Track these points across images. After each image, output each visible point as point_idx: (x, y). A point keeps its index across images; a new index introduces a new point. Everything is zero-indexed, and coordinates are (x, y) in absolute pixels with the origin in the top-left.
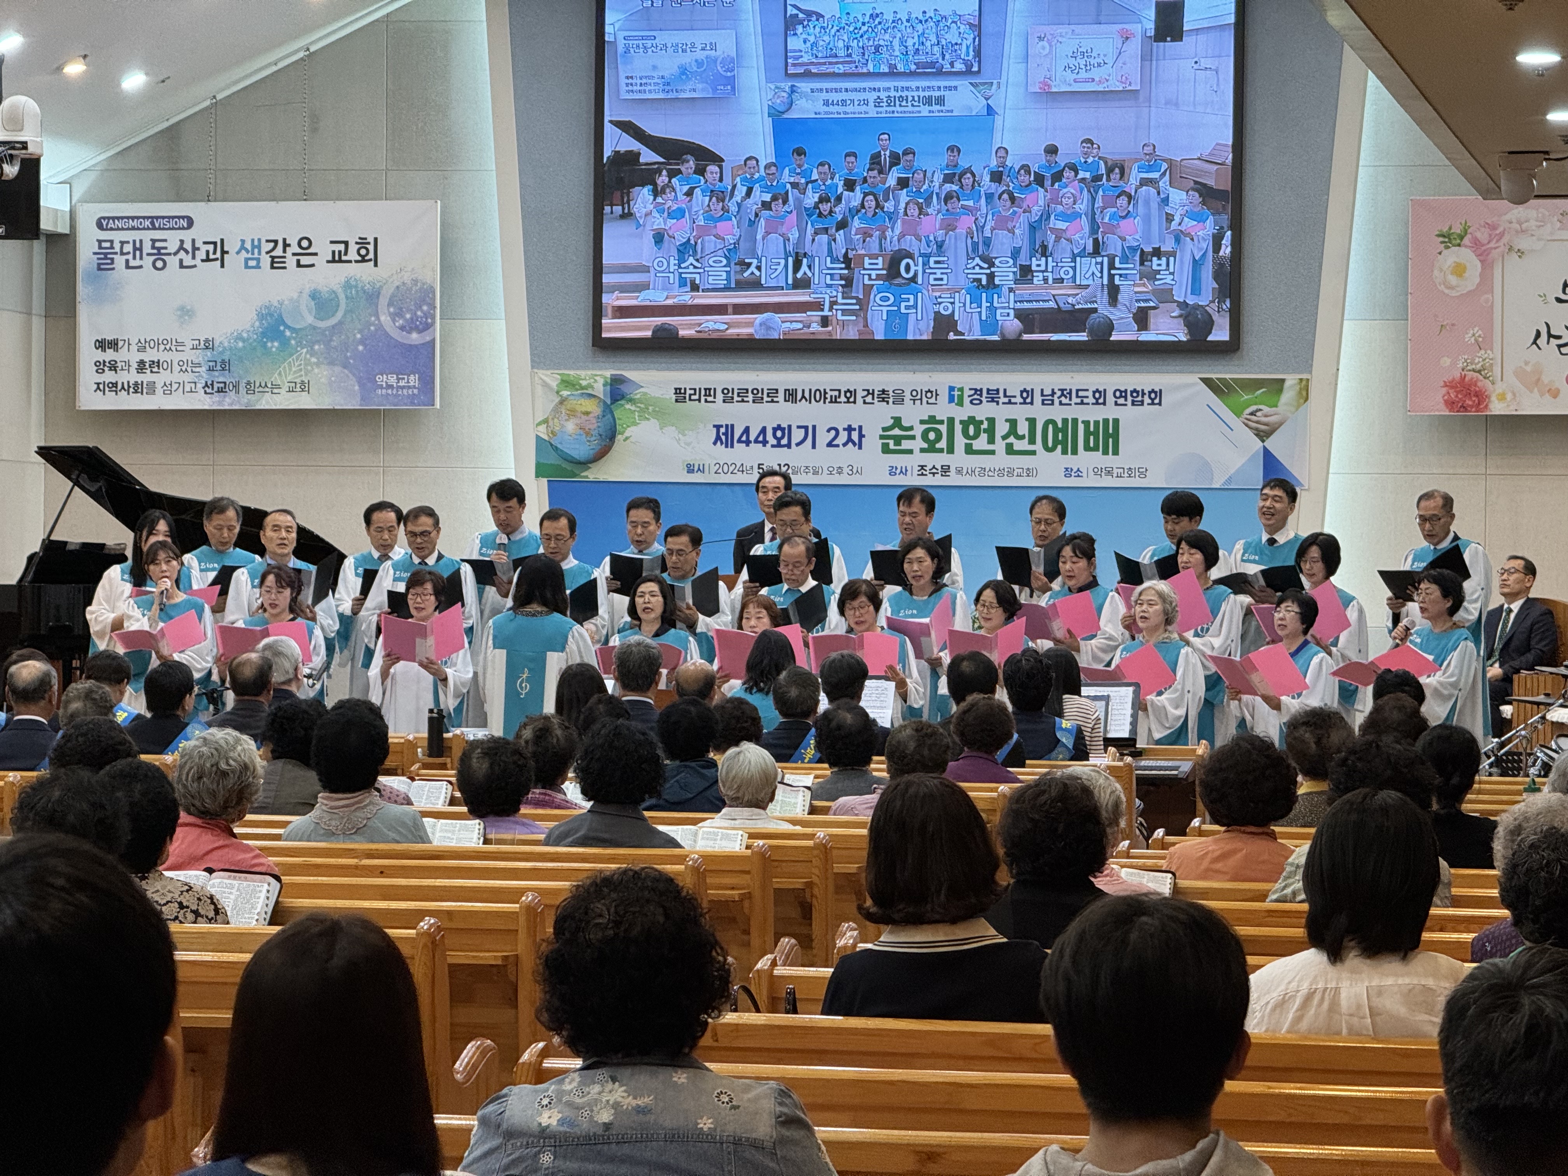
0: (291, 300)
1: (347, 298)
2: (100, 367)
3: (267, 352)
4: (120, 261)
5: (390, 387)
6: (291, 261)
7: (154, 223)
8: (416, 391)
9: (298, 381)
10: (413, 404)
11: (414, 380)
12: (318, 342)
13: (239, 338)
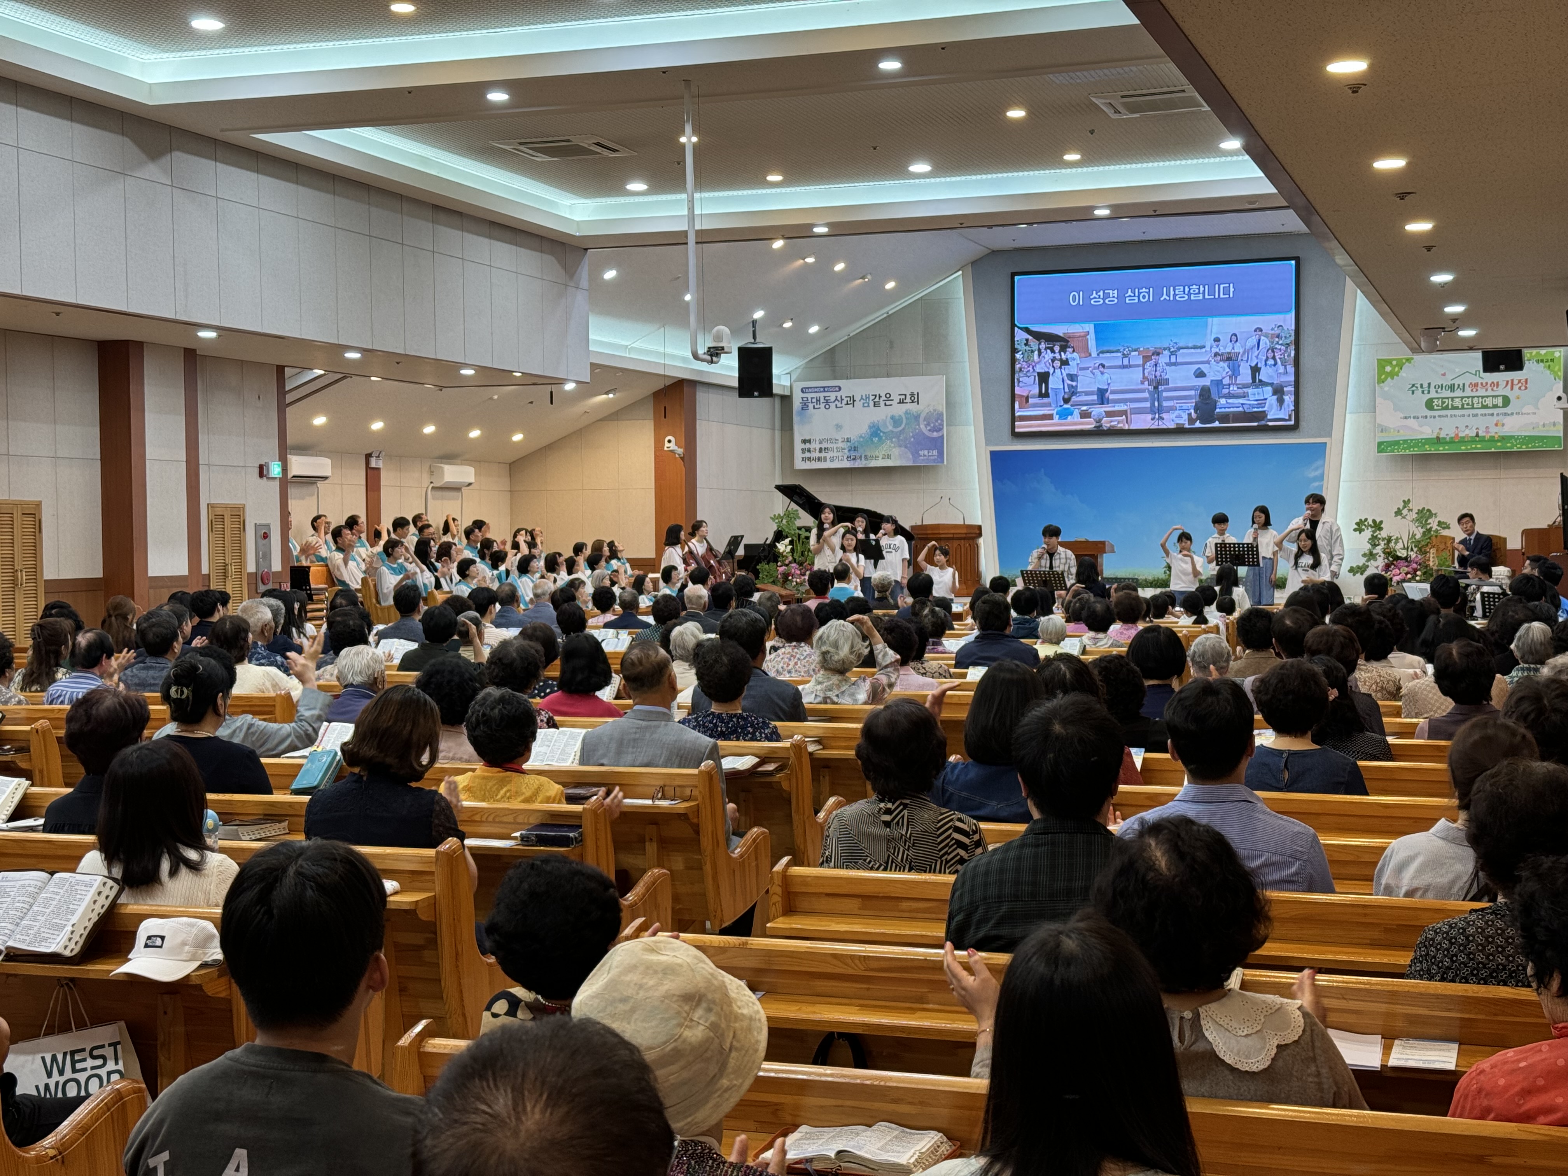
0: (882, 420)
1: (906, 418)
2: (803, 451)
3: (873, 442)
4: (811, 406)
5: (925, 456)
6: (882, 403)
7: (824, 389)
8: (936, 457)
9: (886, 454)
10: (935, 463)
11: (935, 452)
12: (894, 437)
13: (861, 437)
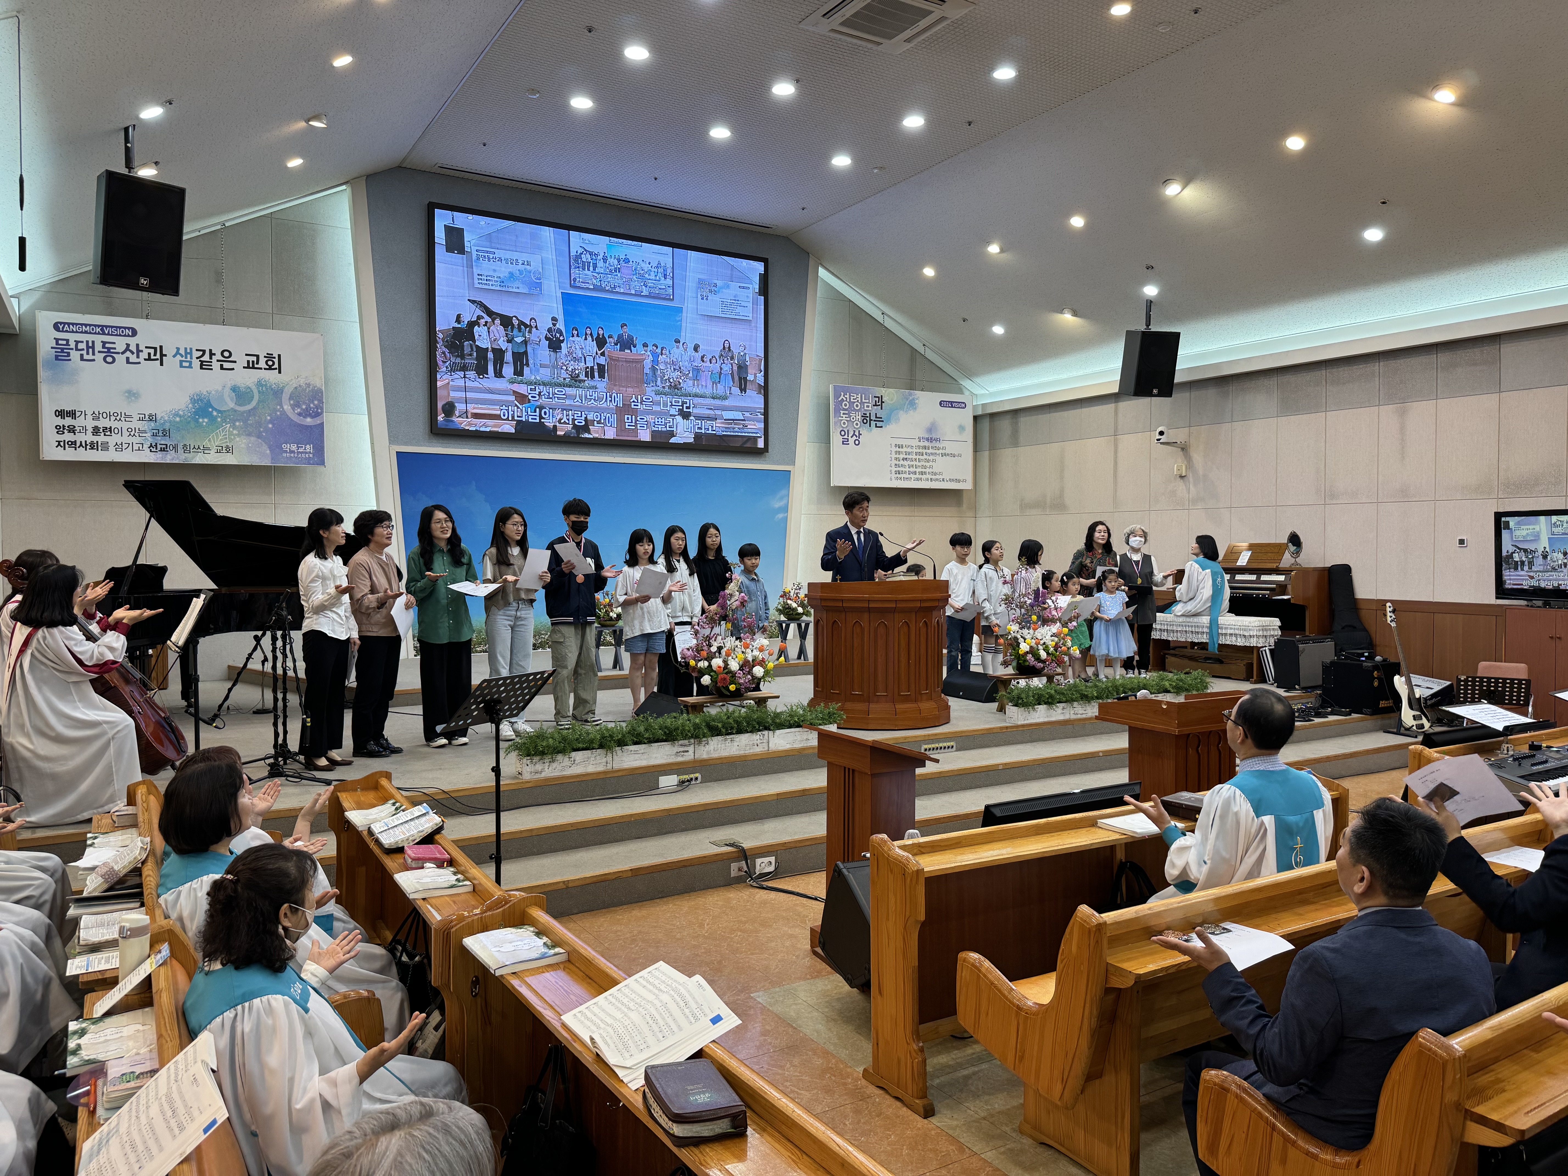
0: (217, 391)
1: (259, 392)
2: (60, 430)
3: (199, 425)
4: (75, 355)
5: (293, 452)
6: (216, 365)
8: (311, 456)
9: (224, 445)
10: (310, 464)
11: (309, 448)
12: (239, 420)
13: (177, 415)
